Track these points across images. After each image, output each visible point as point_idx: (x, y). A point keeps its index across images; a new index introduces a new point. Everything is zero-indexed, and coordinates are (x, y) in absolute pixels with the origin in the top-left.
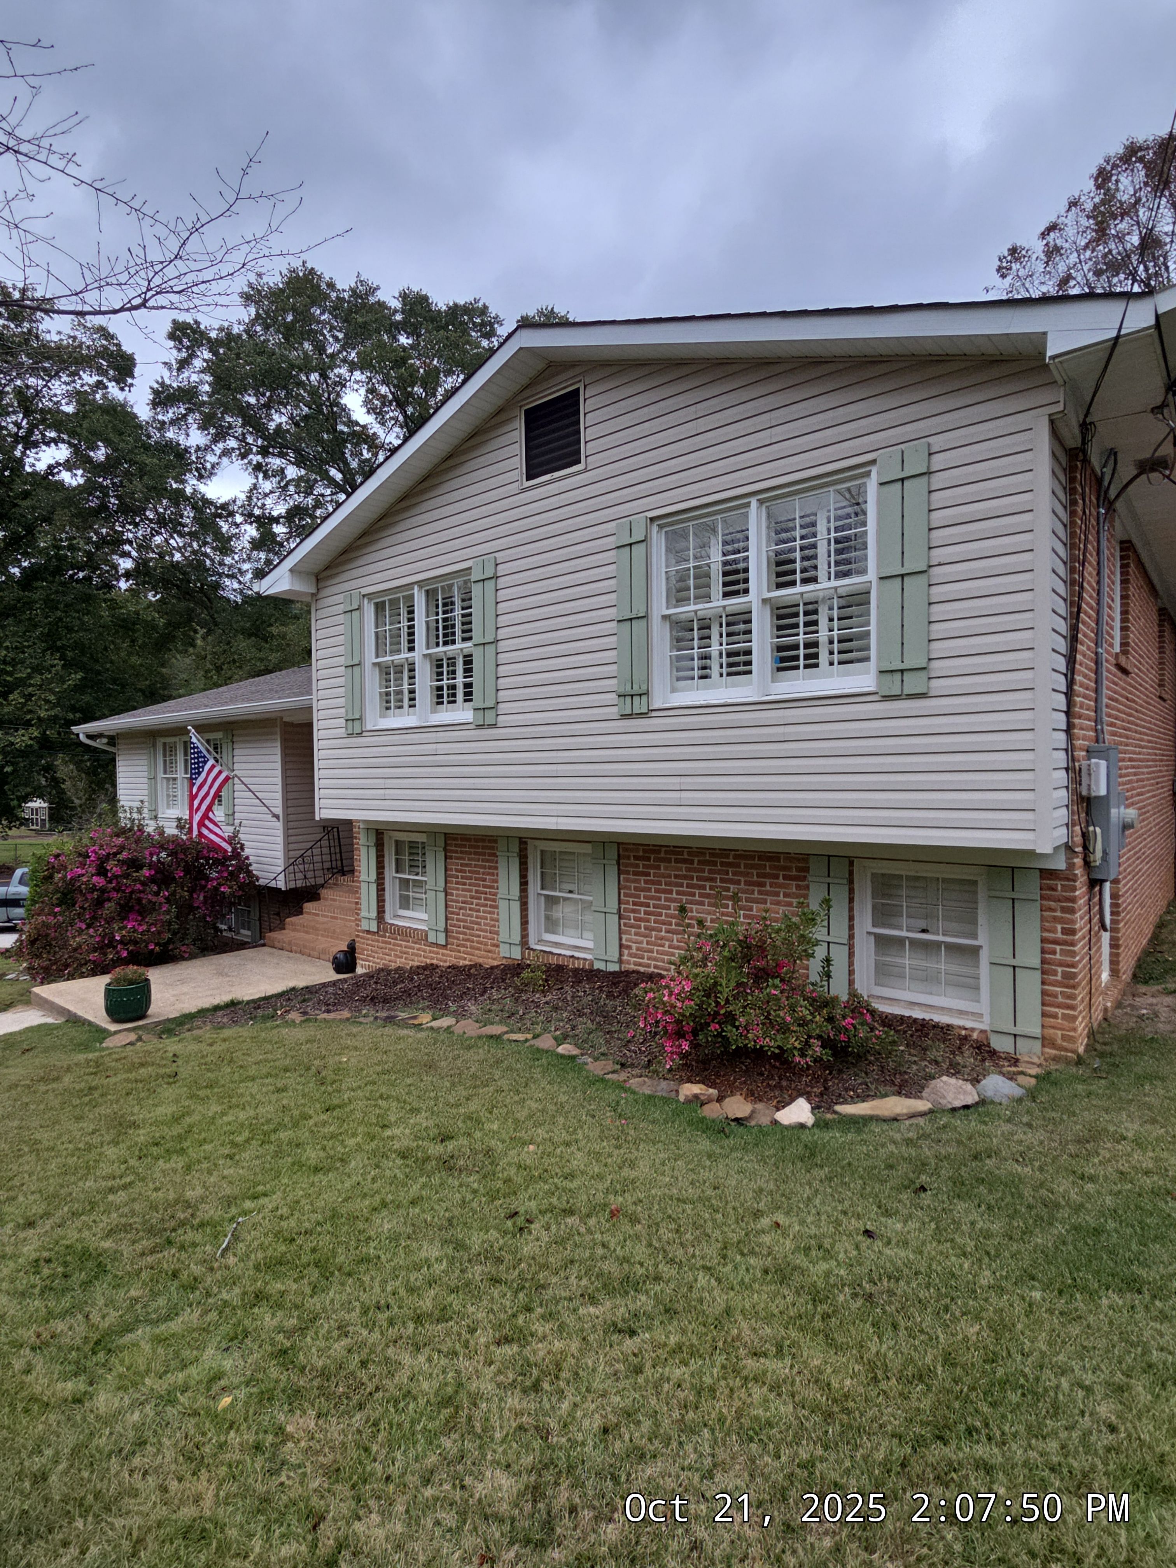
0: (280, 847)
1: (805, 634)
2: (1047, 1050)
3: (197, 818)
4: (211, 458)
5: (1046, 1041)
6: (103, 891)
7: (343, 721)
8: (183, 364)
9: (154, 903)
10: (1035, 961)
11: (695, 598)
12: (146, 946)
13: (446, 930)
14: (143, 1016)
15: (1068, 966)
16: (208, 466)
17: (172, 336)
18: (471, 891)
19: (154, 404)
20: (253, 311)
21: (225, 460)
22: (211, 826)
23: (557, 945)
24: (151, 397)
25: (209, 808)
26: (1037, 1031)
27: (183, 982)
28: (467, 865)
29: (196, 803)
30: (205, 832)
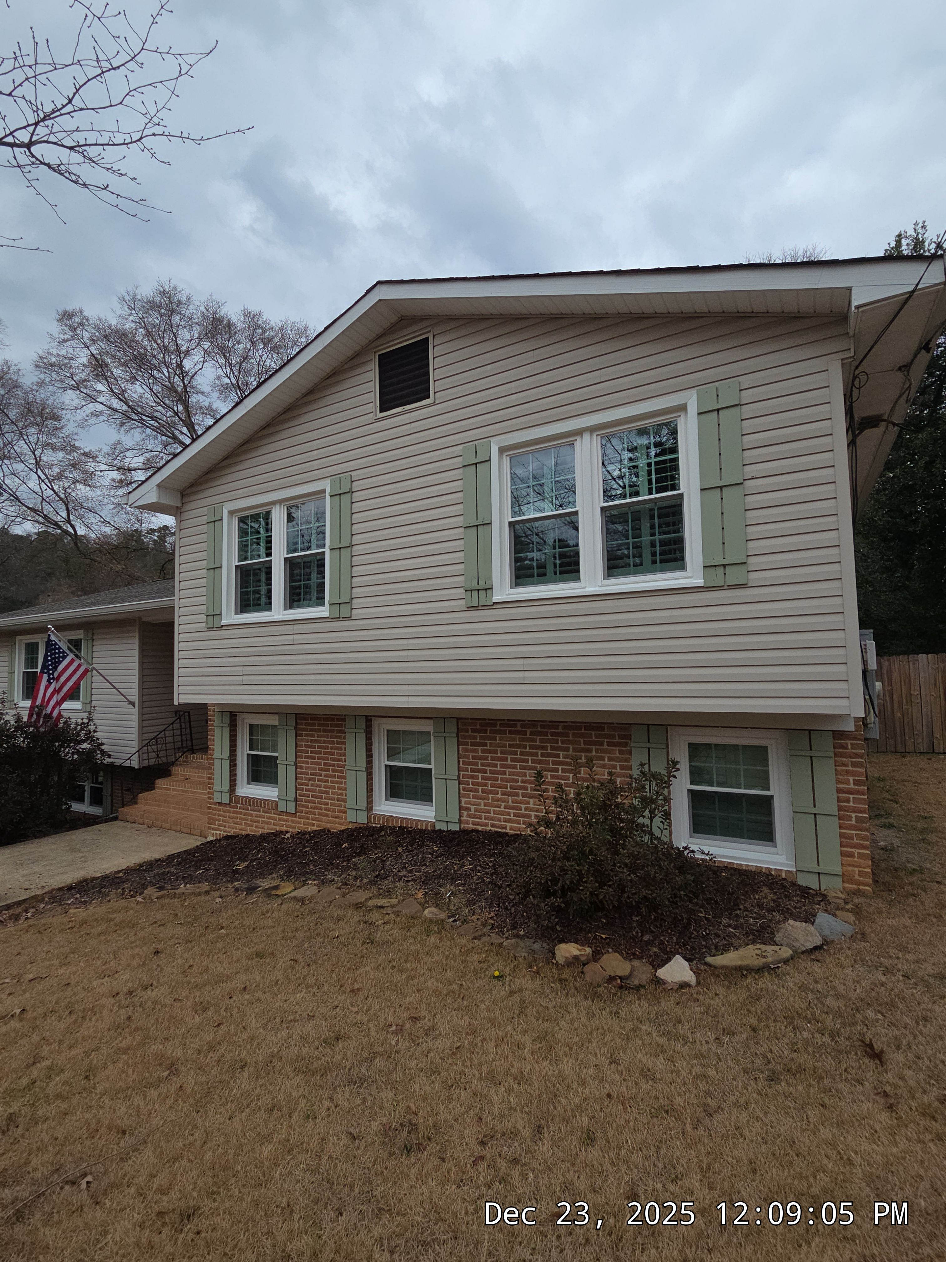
0: (135, 731)
2: (847, 885)
5: (846, 877)
7: (204, 616)
10: (833, 808)
13: (296, 800)
15: (861, 812)
18: (320, 764)
26: (838, 870)
28: (316, 741)
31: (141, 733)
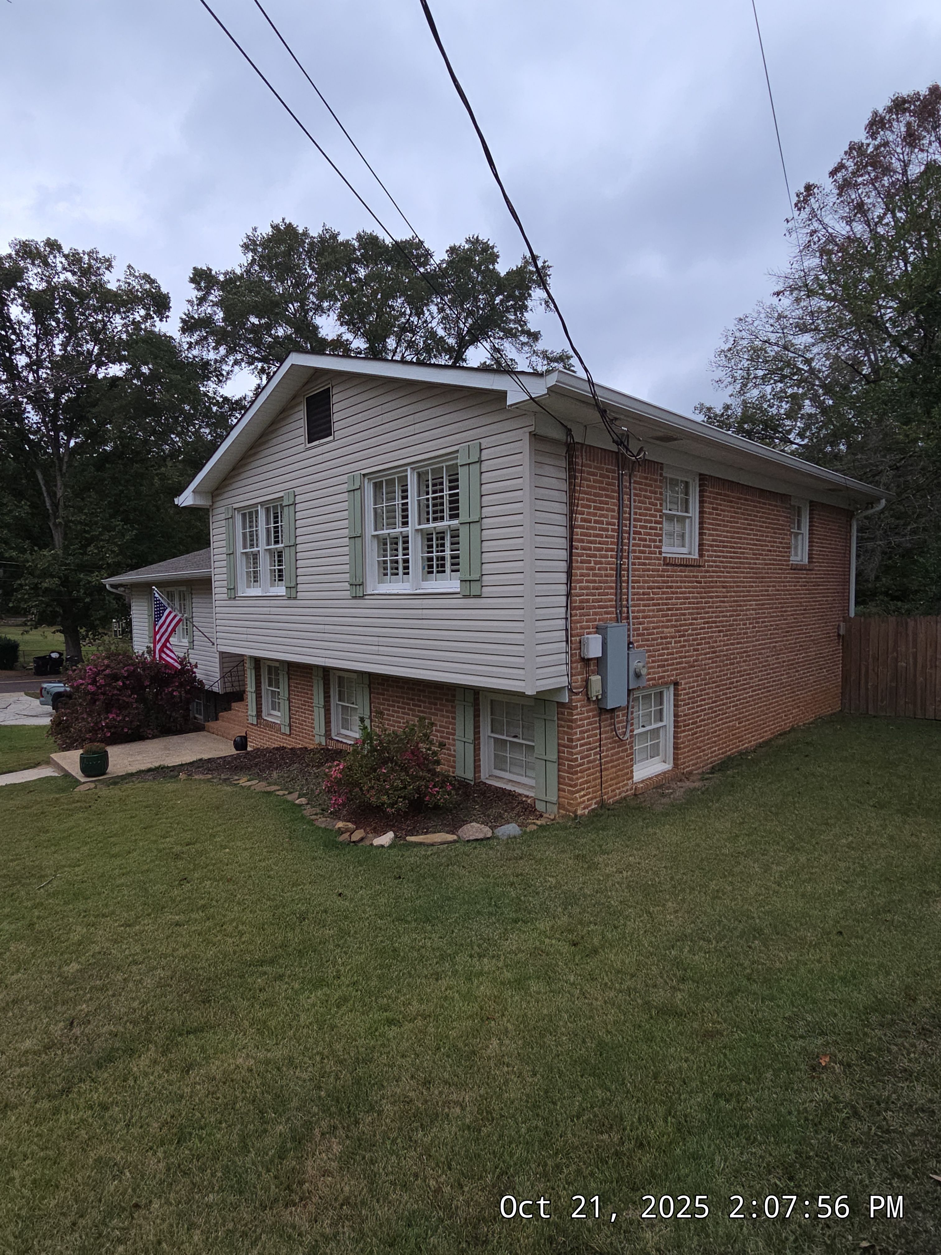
0: (218, 665)
1: (437, 552)
2: (561, 811)
3: (158, 647)
4: (226, 368)
5: (560, 806)
6: (93, 694)
7: (225, 590)
8: (202, 301)
9: (127, 703)
10: (554, 757)
11: (388, 525)
12: (123, 729)
13: (290, 725)
14: (104, 773)
15: (571, 761)
16: (224, 373)
17: (192, 280)
18: (301, 700)
19: (184, 330)
20: (250, 255)
21: (236, 368)
22: (168, 652)
23: (346, 736)
24: (181, 325)
25: (167, 640)
26: (554, 799)
27: (139, 753)
28: (299, 684)
29: (158, 637)
30: (164, 656)
31: (222, 668)
